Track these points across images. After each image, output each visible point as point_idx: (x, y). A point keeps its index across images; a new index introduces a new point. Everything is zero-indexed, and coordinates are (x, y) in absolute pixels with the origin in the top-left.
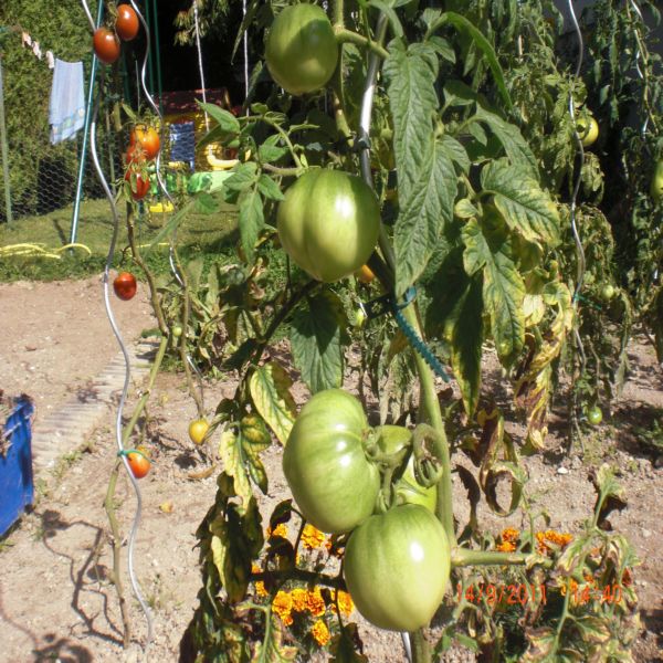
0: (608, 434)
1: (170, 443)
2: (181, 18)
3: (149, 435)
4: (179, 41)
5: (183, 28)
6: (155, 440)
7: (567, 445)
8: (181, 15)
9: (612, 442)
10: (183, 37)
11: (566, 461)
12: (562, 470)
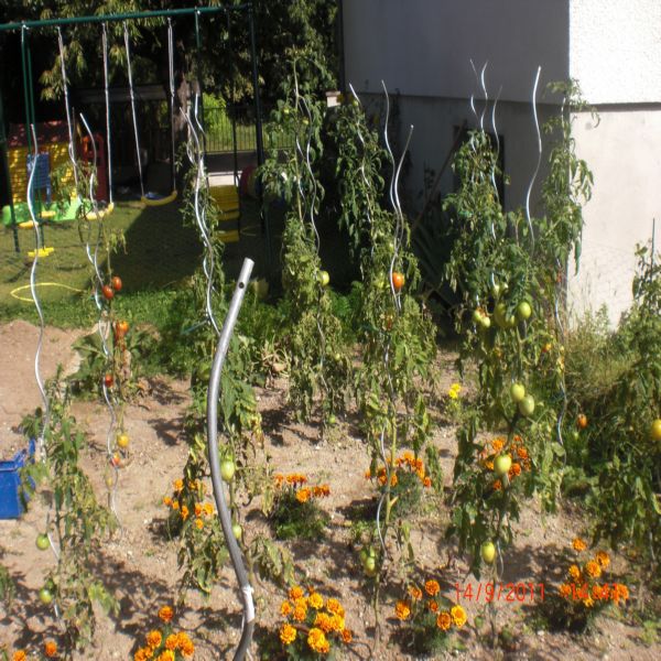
0: (344, 428)
1: (101, 448)
2: (47, 77)
3: (88, 444)
4: (45, 98)
5: (49, 85)
6: (92, 446)
7: (321, 434)
8: (46, 74)
9: (346, 431)
10: (49, 94)
11: (320, 443)
12: (318, 448)
